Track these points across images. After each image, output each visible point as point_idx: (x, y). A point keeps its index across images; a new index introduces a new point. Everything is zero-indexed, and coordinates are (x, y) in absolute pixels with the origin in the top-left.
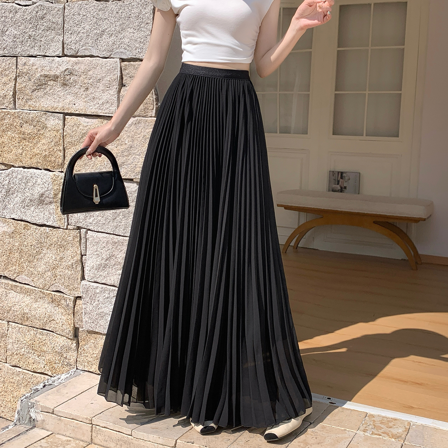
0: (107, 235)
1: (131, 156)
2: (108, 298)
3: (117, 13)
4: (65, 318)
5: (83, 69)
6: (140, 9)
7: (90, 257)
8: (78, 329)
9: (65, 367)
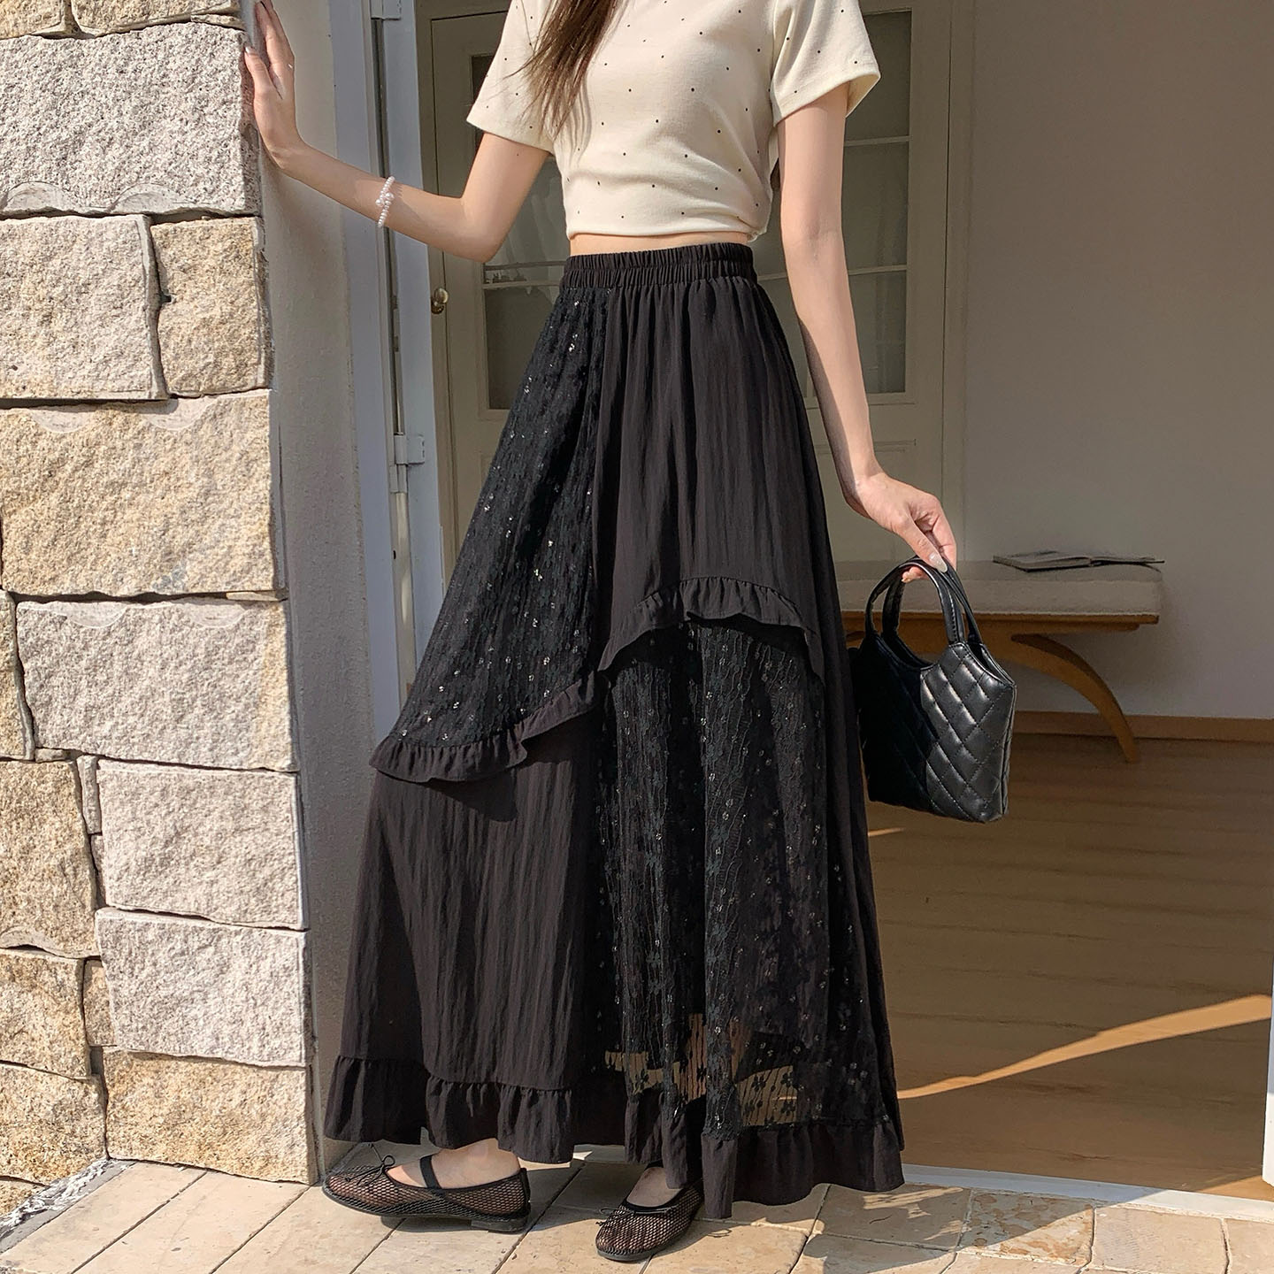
0: (161, 767)
1: (210, 521)
2: (183, 954)
3: (122, 72)
4: (57, 1022)
5: (29, 255)
6: (196, 57)
7: (115, 837)
8: (100, 1049)
9: (71, 1156)
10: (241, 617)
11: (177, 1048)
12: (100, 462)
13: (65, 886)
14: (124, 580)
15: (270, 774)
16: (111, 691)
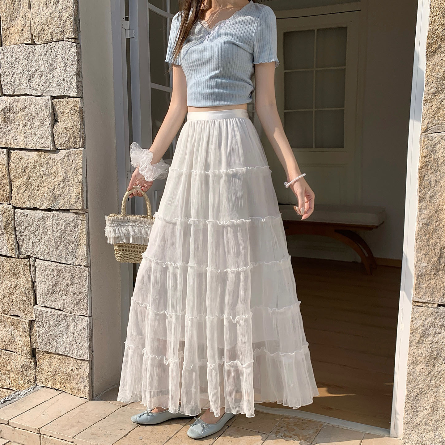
2: (57, 321)
3: (45, 55)
4: (23, 340)
5: (20, 107)
7: (39, 284)
8: (35, 349)
9: (26, 383)
10: (74, 217)
11: (55, 351)
12: (38, 168)
13: (26, 297)
14: (43, 204)
15: (81, 267)
16: (39, 238)
